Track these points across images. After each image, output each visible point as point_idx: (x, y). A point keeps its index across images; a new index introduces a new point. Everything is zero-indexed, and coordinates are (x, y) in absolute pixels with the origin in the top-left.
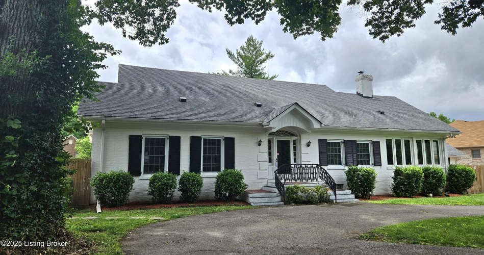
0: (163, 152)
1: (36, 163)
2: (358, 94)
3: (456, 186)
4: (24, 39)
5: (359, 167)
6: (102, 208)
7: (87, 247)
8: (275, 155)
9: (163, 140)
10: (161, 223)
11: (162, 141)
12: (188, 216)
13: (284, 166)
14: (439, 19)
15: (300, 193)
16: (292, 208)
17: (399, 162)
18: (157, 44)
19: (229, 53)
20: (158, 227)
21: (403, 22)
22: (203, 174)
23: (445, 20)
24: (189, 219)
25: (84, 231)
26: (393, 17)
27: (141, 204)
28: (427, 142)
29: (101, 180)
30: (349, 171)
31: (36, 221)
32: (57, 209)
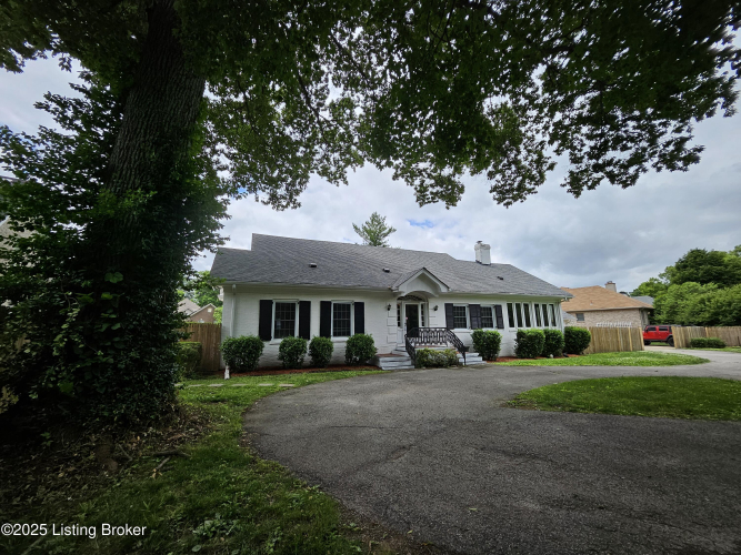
0: (294, 318)
1: (140, 325)
2: (478, 262)
3: (573, 347)
4: (134, 182)
5: (484, 330)
6: (230, 374)
7: (201, 424)
8: (404, 319)
9: (294, 305)
10: (291, 391)
11: (292, 306)
12: (319, 382)
13: (413, 329)
14: (564, 182)
15: (430, 357)
16: (424, 371)
17: (520, 325)
18: (289, 208)
19: (355, 227)
20: (287, 395)
21: (525, 189)
22: (333, 339)
23: (570, 184)
24: (320, 385)
25: (204, 401)
26: (516, 185)
27: (271, 369)
28: (544, 307)
29: (230, 345)
30: (475, 334)
31: (136, 395)
32: (166, 379)
